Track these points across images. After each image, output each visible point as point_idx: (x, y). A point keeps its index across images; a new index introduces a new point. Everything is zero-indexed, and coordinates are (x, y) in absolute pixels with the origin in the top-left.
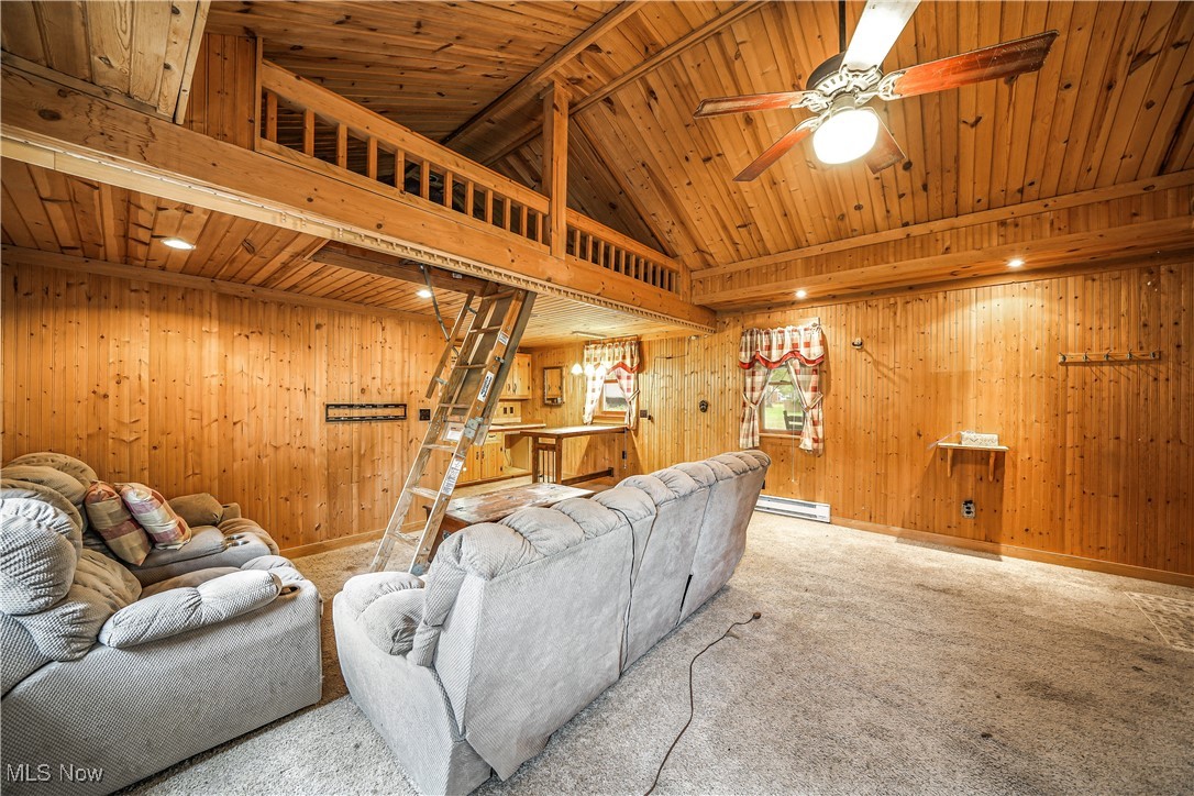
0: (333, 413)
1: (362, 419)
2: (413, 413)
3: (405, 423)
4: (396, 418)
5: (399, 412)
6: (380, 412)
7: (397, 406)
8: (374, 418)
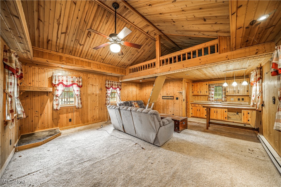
0: (163, 98)
1: (167, 99)
2: (175, 98)
3: (173, 100)
4: (172, 99)
5: (172, 98)
6: (170, 98)
7: (172, 97)
8: (169, 99)
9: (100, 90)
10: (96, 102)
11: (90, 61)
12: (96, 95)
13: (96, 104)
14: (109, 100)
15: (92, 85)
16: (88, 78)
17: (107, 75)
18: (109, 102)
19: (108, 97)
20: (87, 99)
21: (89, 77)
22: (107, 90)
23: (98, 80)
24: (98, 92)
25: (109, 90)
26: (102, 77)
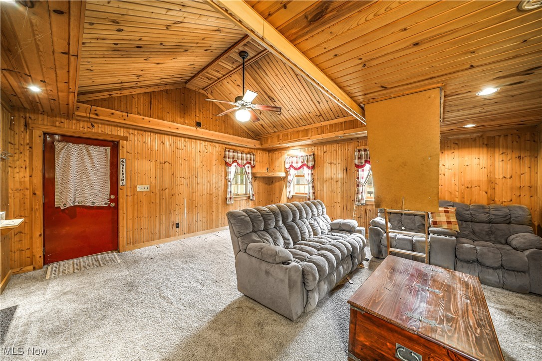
9: (345, 170)
10: (337, 194)
11: (306, 127)
12: (337, 181)
13: (337, 198)
14: (361, 191)
15: (331, 163)
16: (325, 153)
17: (358, 138)
18: (362, 196)
19: (360, 184)
20: (323, 187)
21: (325, 150)
22: (358, 171)
23: (339, 152)
24: (340, 175)
25: (363, 171)
26: (348, 145)
